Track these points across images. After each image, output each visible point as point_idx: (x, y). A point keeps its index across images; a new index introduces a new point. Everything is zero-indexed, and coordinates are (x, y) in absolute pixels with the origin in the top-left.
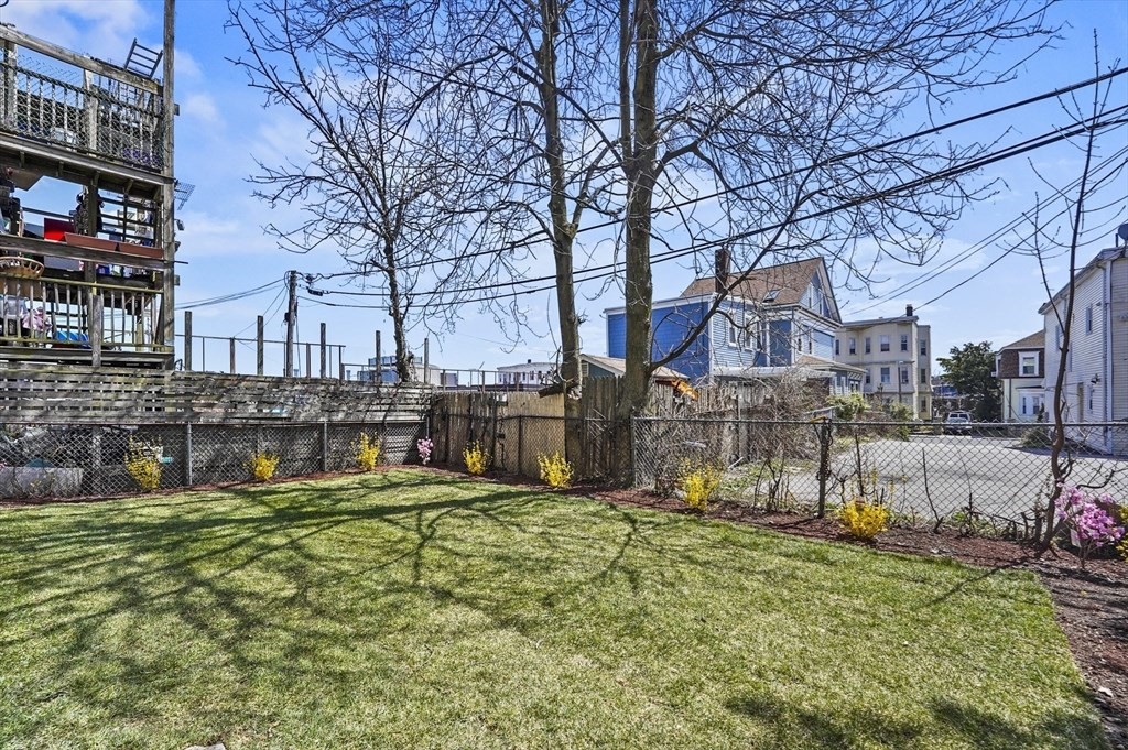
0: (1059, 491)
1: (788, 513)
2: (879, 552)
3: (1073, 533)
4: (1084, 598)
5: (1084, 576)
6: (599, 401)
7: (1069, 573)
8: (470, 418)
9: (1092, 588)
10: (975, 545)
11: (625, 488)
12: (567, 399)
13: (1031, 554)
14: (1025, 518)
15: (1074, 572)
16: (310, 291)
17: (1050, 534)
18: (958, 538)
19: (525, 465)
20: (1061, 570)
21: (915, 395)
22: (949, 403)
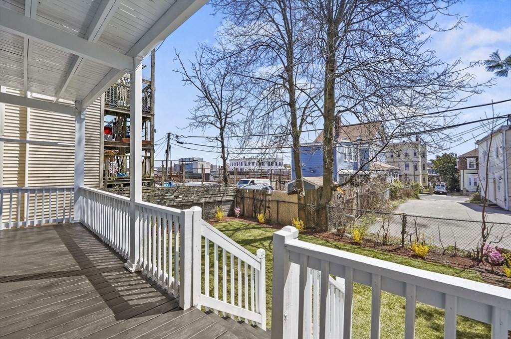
0: (484, 244)
1: (391, 245)
2: (427, 262)
3: (489, 258)
4: (492, 280)
5: (492, 272)
6: (312, 198)
7: (488, 271)
8: (254, 199)
9: (495, 276)
10: (457, 260)
11: (325, 232)
12: (299, 196)
13: (476, 263)
14: (474, 251)
15: (490, 271)
16: (178, 142)
17: (482, 257)
18: (451, 257)
19: (280, 220)
20: (486, 270)
21: (421, 176)
22: (435, 179)
